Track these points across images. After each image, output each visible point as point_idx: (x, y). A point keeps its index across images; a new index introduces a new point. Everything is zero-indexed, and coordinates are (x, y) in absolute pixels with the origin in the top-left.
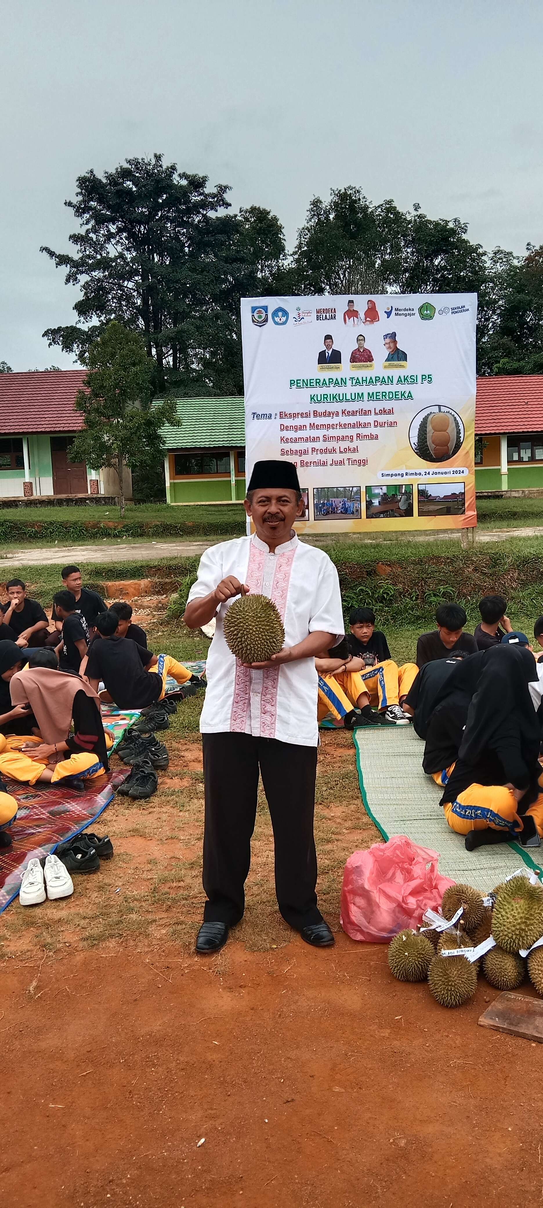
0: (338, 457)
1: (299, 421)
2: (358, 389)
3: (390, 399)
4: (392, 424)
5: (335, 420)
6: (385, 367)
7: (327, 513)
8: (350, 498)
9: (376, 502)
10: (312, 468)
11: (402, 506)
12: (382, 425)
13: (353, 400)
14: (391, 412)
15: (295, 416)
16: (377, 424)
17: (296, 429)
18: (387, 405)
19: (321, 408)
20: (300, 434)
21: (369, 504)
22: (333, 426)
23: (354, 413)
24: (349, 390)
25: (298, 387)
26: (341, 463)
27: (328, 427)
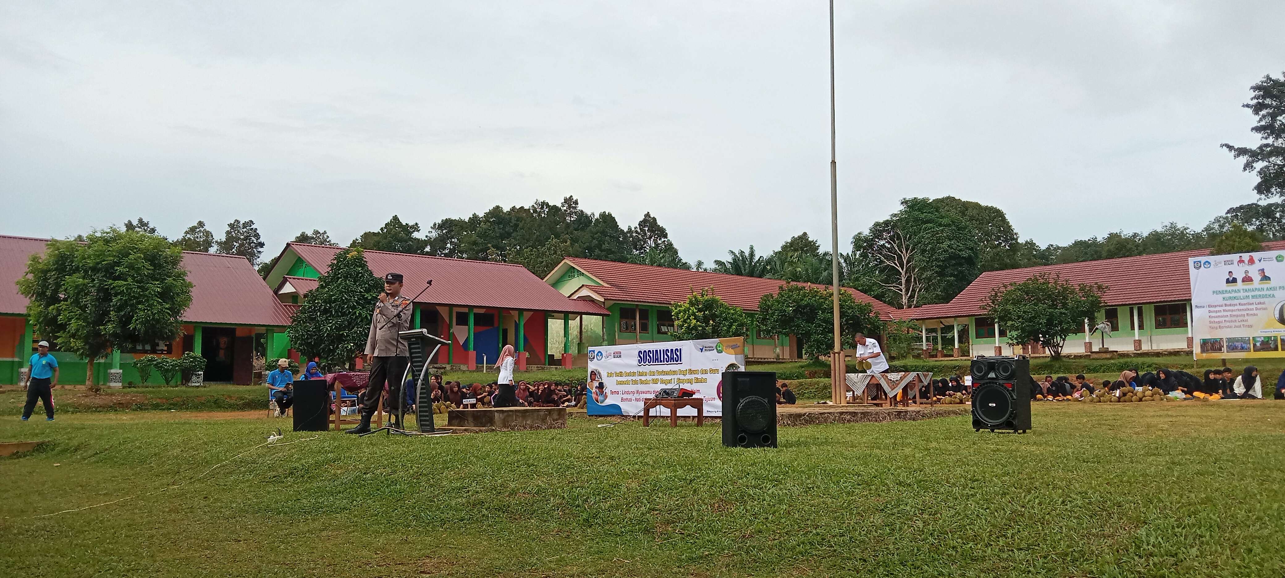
0: (1237, 324)
1: (1218, 309)
2: (1247, 294)
3: (1263, 298)
4: (1264, 309)
5: (1236, 308)
6: (1260, 284)
7: (1233, 349)
8: (1245, 342)
9: (1258, 344)
10: (1225, 329)
11: (1272, 346)
12: (1260, 309)
13: (1244, 299)
14: (1264, 303)
15: (1216, 306)
16: (1257, 309)
17: (1216, 312)
18: (1262, 300)
19: (1228, 302)
20: (1218, 314)
21: (1255, 345)
22: (1234, 310)
23: (1245, 304)
24: (1242, 294)
25: (1217, 294)
26: (1240, 327)
27: (1232, 311)
